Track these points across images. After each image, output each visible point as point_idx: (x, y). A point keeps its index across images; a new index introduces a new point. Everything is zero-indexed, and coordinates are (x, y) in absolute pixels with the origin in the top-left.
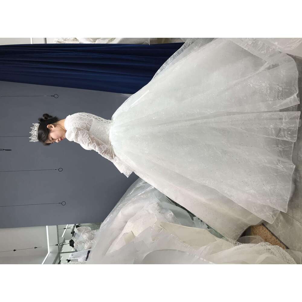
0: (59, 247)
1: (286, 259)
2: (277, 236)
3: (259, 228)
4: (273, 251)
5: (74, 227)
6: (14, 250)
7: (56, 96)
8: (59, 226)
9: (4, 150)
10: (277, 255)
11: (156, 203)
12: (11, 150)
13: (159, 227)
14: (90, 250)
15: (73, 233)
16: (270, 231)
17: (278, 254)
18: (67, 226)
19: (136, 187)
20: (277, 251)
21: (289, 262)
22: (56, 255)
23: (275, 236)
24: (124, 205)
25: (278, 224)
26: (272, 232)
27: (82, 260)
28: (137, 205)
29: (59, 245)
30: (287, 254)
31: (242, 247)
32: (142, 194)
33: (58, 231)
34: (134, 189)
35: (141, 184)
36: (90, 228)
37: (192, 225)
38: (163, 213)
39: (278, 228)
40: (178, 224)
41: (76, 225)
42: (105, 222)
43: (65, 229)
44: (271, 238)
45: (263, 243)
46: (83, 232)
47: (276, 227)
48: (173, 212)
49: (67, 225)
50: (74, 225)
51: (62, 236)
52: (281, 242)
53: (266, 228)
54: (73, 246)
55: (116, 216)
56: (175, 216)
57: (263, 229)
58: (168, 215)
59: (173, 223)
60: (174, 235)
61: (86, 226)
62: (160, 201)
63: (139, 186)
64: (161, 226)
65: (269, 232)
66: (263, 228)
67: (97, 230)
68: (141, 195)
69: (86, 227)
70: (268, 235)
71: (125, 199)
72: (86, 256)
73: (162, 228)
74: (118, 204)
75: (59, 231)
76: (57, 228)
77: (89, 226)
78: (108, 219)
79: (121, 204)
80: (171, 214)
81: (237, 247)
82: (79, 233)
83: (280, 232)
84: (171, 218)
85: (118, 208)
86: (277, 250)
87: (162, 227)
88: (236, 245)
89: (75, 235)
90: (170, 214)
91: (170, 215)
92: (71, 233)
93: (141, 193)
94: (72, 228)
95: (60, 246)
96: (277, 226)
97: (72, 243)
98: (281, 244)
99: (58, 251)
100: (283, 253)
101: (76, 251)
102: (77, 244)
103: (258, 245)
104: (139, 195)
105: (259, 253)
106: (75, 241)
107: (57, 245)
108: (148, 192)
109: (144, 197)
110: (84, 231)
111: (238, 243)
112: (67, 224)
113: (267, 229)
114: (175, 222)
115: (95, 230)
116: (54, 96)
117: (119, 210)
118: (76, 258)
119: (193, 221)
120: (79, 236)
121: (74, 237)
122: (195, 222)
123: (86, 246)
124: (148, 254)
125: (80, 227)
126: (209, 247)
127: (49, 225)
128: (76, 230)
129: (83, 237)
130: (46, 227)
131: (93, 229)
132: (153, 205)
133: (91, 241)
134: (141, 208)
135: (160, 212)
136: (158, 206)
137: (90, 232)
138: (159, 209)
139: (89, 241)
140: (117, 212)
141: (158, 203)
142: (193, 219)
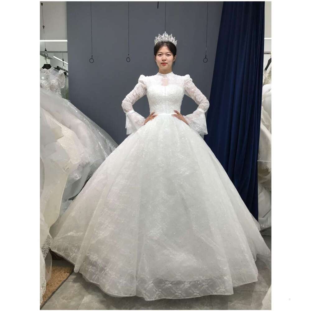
0: (43, 52)
2: (51, 298)
5: (65, 70)
6: (42, 4)
7: (205, 60)
8: (67, 54)
11: (90, 161)
12: (158, 8)
15: (58, 68)
16: (57, 290)
18: (66, 63)
23: (51, 296)
25: (66, 300)
26: (56, 292)
28: (88, 140)
29: (46, 52)
32: (99, 147)
33: (61, 52)
34: (104, 137)
35: (109, 144)
36: (63, 87)
37: (64, 200)
38: (78, 169)
39: (61, 299)
40: (66, 185)
41: (67, 73)
43: (63, 60)
44: (50, 291)
46: (59, 80)
47: (62, 296)
50: (67, 70)
51: (54, 57)
56: (75, 181)
57: (59, 281)
58: (76, 174)
59: (68, 179)
62: (91, 165)
64: (68, 168)
67: (60, 95)
68: (99, 145)
69: (65, 83)
70: (52, 287)
73: (66, 169)
74: (89, 119)
76: (65, 52)
79: (88, 122)
80: (77, 177)
82: (58, 75)
84: (74, 177)
87: (67, 170)
88: (43, 253)
89: (56, 70)
91: (77, 176)
92: (58, 67)
93: (101, 145)
94: (64, 68)
96: (63, 298)
97: (47, 66)
102: (46, 72)
103: (44, 279)
104: (99, 143)
107: (46, 50)
108: (102, 153)
109: (97, 148)
110: (61, 80)
112: (68, 63)
114: (69, 182)
116: (206, 58)
117: (82, 120)
119: (68, 199)
120: (54, 74)
121: (54, 70)
122: (67, 202)
127: (68, 43)
128: (61, 72)
129: (53, 79)
130: (66, 39)
131: (63, 91)
132: (88, 158)
133: (49, 88)
134: (85, 145)
135: (80, 165)
136: (86, 163)
137: (59, 87)
138: (83, 164)
139: (49, 86)
140: (81, 117)
141: (89, 163)
142: (70, 199)
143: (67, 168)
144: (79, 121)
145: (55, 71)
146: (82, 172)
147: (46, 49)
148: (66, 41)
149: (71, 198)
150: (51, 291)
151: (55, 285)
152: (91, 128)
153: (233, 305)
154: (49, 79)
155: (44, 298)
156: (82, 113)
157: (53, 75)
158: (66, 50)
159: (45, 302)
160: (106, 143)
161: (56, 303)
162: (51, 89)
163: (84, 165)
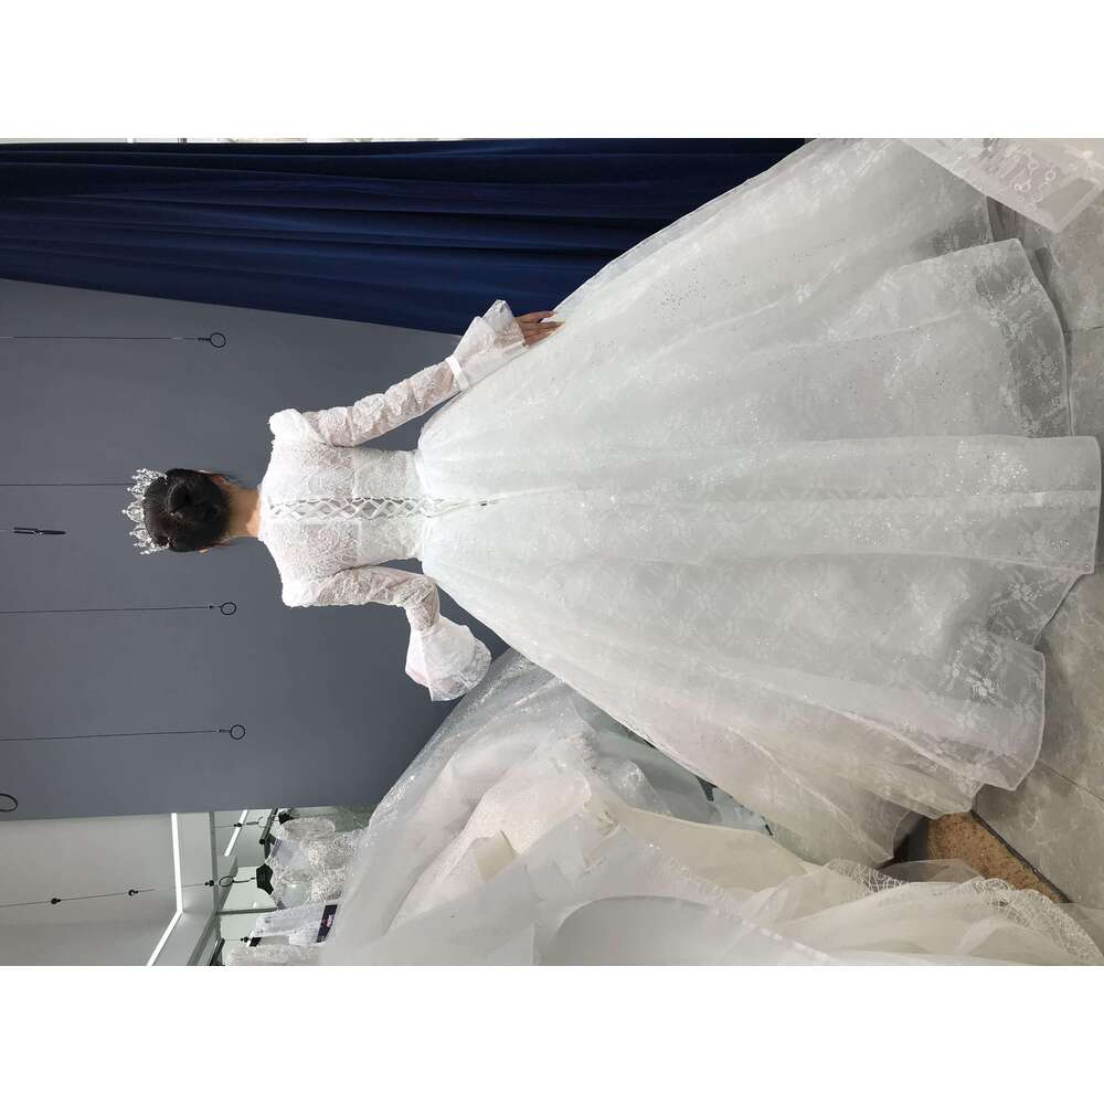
0: (216, 892)
1: (1064, 938)
2: (1028, 858)
3: (961, 829)
4: (1019, 908)
5: (271, 819)
6: (55, 901)
7: (218, 340)
8: (217, 814)
9: (38, 532)
10: (1032, 925)
11: (579, 734)
12: (63, 533)
13: (601, 820)
14: (331, 902)
15: (267, 840)
16: (1002, 841)
17: (1035, 919)
18: (243, 816)
19: (504, 677)
20: (1033, 910)
21: (1075, 948)
22: (205, 921)
23: (1022, 859)
24: (462, 741)
25: (1034, 815)
26: (1009, 843)
27: (303, 939)
28: (510, 741)
29: (216, 883)
30: (1067, 919)
31: (903, 895)
32: (530, 703)
33: (213, 833)
34: (499, 683)
35: (521, 665)
36: (330, 824)
37: (710, 816)
38: (606, 773)
39: (1030, 830)
41: (280, 811)
42: (386, 804)
43: (239, 825)
44: (1007, 863)
45: (980, 881)
46: (306, 837)
47: (1023, 825)
48: (641, 768)
49: (245, 812)
50: (270, 810)
51: (227, 854)
52: (1042, 878)
53: (986, 831)
54: (269, 889)
55: (433, 780)
56: (648, 784)
57: (975, 833)
58: (625, 779)
59: (640, 807)
60: (658, 848)
61: (316, 816)
62: (594, 728)
63: (516, 674)
64: (607, 814)
65: (997, 843)
66: (974, 827)
67: (358, 832)
68: (523, 706)
70: (993, 855)
71: (462, 718)
72: (317, 925)
73: (611, 822)
74: (437, 737)
75: (217, 833)
76: (212, 821)
77: (328, 816)
78: (399, 792)
79: (449, 739)
80: (636, 776)
81: (886, 893)
82: (292, 841)
83: (1038, 844)
84: (634, 788)
85: (437, 753)
86: (1031, 906)
87: (610, 817)
88: (881, 888)
89: (275, 851)
90: (632, 774)
91: (630, 777)
92: (262, 842)
93: (525, 699)
94: (264, 822)
95: (221, 886)
96: (1029, 822)
97: (264, 878)
98: (1044, 886)
99: (211, 907)
100: (1052, 917)
101: (280, 906)
102: (283, 881)
103: (961, 886)
104: (516, 704)
105: (969, 915)
106: (278, 869)
107: (212, 883)
108: (552, 695)
109: (535, 712)
110: (309, 833)
111: (890, 879)
112: (243, 809)
113: (992, 832)
114: (649, 803)
115: (348, 830)
116: (209, 340)
117: (444, 760)
118: (280, 933)
119: (710, 803)
120: (290, 855)
121: (272, 857)
122: (718, 807)
123: (318, 891)
124: (577, 912)
125: (292, 818)
126: (784, 894)
127: (180, 811)
128: (278, 831)
129: (306, 857)
130: (170, 818)
131: (344, 827)
132: (568, 740)
133: (337, 871)
134: (527, 752)
135: (594, 768)
136: (587, 745)
137: (331, 838)
138: (592, 757)
139: (329, 871)
140: (433, 766)
141: (586, 736)
142: (710, 797)
143: (605, 817)
144: (447, 774)
145: (279, 853)
146: (619, 760)
147: (206, 884)
148: (174, 816)
149: (706, 793)
150: (1007, 860)
151: (987, 845)
152: (468, 731)
153: (1059, 261)
154: (306, 873)
155: (1028, 881)
156: (417, 760)
157: (290, 857)
158: (207, 815)
159: (1040, 878)
160: (519, 677)
161: (1045, 843)
162: (340, 866)
163: (593, 753)
